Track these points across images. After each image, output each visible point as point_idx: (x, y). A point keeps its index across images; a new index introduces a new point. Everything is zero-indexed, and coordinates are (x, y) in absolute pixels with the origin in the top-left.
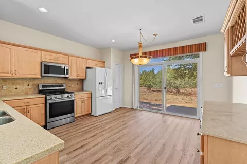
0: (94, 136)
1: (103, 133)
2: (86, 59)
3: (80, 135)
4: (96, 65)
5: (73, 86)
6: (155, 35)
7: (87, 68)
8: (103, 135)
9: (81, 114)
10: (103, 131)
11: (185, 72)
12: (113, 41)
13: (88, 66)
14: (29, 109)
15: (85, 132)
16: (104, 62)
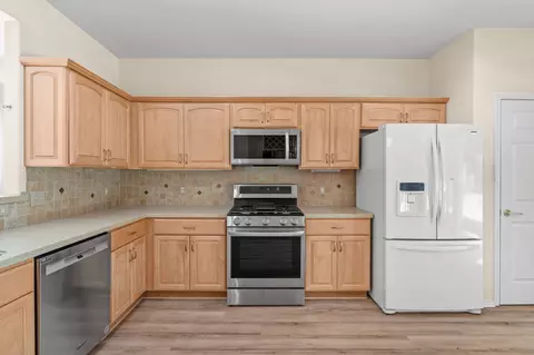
2: (361, 102)
4: (404, 118)
5: (322, 190)
7: (364, 132)
9: (330, 287)
13: (367, 124)
14: (194, 244)
16: (444, 102)
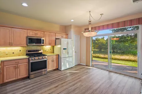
0: (57, 86)
1: (64, 84)
2: (56, 33)
3: (48, 85)
4: (62, 37)
5: (47, 50)
6: (102, 15)
7: (56, 39)
8: (63, 86)
10: (64, 83)
11: (127, 38)
12: (72, 20)
13: (57, 37)
14: (19, 66)
15: (52, 83)
16: (68, 35)
